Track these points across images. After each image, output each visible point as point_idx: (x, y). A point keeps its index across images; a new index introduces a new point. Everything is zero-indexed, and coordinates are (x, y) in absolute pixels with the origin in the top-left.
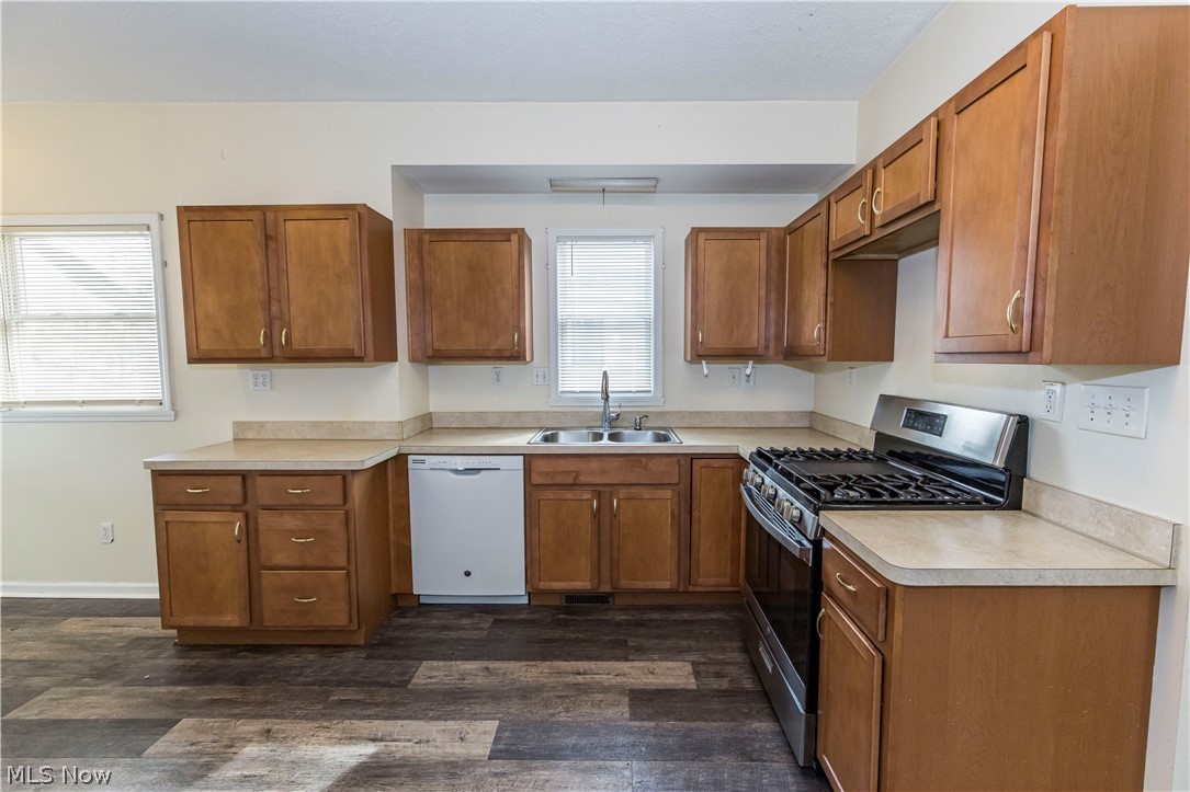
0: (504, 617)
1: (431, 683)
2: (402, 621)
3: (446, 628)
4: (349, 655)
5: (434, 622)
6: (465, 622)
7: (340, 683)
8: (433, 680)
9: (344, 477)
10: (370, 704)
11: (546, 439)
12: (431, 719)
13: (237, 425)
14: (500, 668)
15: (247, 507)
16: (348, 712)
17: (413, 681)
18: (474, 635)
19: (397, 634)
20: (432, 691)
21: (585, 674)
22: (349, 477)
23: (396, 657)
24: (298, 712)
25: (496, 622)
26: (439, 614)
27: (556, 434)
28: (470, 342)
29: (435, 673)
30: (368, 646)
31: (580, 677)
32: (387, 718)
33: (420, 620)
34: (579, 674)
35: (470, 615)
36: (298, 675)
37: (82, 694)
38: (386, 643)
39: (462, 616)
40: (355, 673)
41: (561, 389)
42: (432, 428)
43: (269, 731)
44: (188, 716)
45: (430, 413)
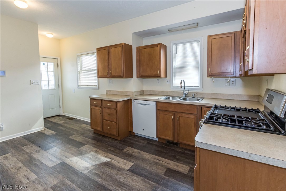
0: (150, 142)
1: (127, 152)
2: (130, 138)
3: (137, 141)
4: (116, 141)
5: (136, 139)
6: (142, 141)
7: (112, 146)
8: (127, 151)
9: (116, 102)
10: (114, 152)
11: (166, 99)
12: (122, 158)
13: (107, 91)
14: (142, 153)
15: (102, 107)
16: (110, 152)
17: (124, 150)
18: (141, 144)
19: (127, 140)
20: (126, 153)
21: (160, 160)
22: (117, 102)
23: (124, 144)
24: (102, 149)
25: (148, 143)
26: (137, 138)
27: (169, 97)
28: (149, 73)
29: (129, 150)
30: (121, 141)
31: (158, 161)
32: (115, 155)
33: (133, 138)
34: (158, 160)
35: (143, 140)
36: (106, 143)
37: (78, 136)
38: (124, 141)
39: (142, 140)
40: (115, 145)
41: (173, 85)
42: (144, 94)
43: (96, 151)
44: (88, 144)
45: (143, 90)
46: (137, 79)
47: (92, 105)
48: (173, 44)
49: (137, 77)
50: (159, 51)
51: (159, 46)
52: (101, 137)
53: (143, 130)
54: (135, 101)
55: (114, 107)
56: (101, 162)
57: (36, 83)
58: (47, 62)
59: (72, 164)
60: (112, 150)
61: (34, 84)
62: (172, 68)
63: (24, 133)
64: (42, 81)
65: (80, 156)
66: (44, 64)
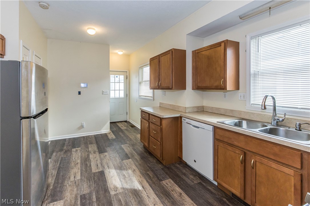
0: (204, 184)
1: (165, 185)
2: (178, 166)
3: (185, 174)
4: (160, 165)
5: (184, 171)
6: (192, 177)
7: (152, 171)
8: (166, 185)
9: (161, 119)
10: (151, 179)
11: (236, 125)
13: (161, 103)
14: (184, 197)
15: (149, 121)
16: (147, 177)
17: (163, 182)
18: (189, 181)
19: (173, 168)
20: (163, 187)
23: (167, 173)
24: (141, 170)
25: (200, 183)
26: (187, 170)
27: (242, 122)
28: (207, 84)
29: (169, 184)
30: (165, 167)
32: (150, 185)
33: (181, 168)
35: (195, 176)
36: (149, 163)
37: (129, 147)
38: (168, 168)
39: (192, 174)
40: (156, 170)
41: (252, 103)
42: (203, 111)
43: (135, 170)
44: (132, 159)
45: (203, 106)
46: (193, 91)
47: (142, 118)
48: (252, 38)
49: (193, 89)
50: (223, 51)
51: (223, 44)
52: (147, 154)
53: (195, 161)
54: (185, 120)
55: (159, 124)
56: (132, 187)
57: (106, 93)
58: (119, 75)
59: (108, 177)
60: (150, 176)
61: (105, 93)
62: (250, 75)
63: (96, 133)
64: (111, 91)
65: (118, 171)
66: (117, 77)
